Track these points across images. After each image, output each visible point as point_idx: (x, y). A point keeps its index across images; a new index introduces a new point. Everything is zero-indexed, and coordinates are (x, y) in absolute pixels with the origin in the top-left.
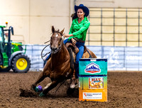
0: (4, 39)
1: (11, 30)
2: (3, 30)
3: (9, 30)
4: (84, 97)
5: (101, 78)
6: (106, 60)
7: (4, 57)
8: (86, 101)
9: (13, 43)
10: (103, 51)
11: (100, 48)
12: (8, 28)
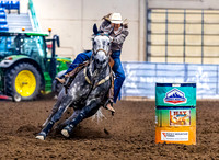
0: (46, 53)
1: (56, 40)
2: (44, 41)
3: (53, 41)
4: (163, 138)
5: (188, 111)
6: (194, 85)
7: (46, 79)
8: (165, 143)
9: (59, 58)
10: (186, 70)
11: (183, 67)
12: (51, 38)
